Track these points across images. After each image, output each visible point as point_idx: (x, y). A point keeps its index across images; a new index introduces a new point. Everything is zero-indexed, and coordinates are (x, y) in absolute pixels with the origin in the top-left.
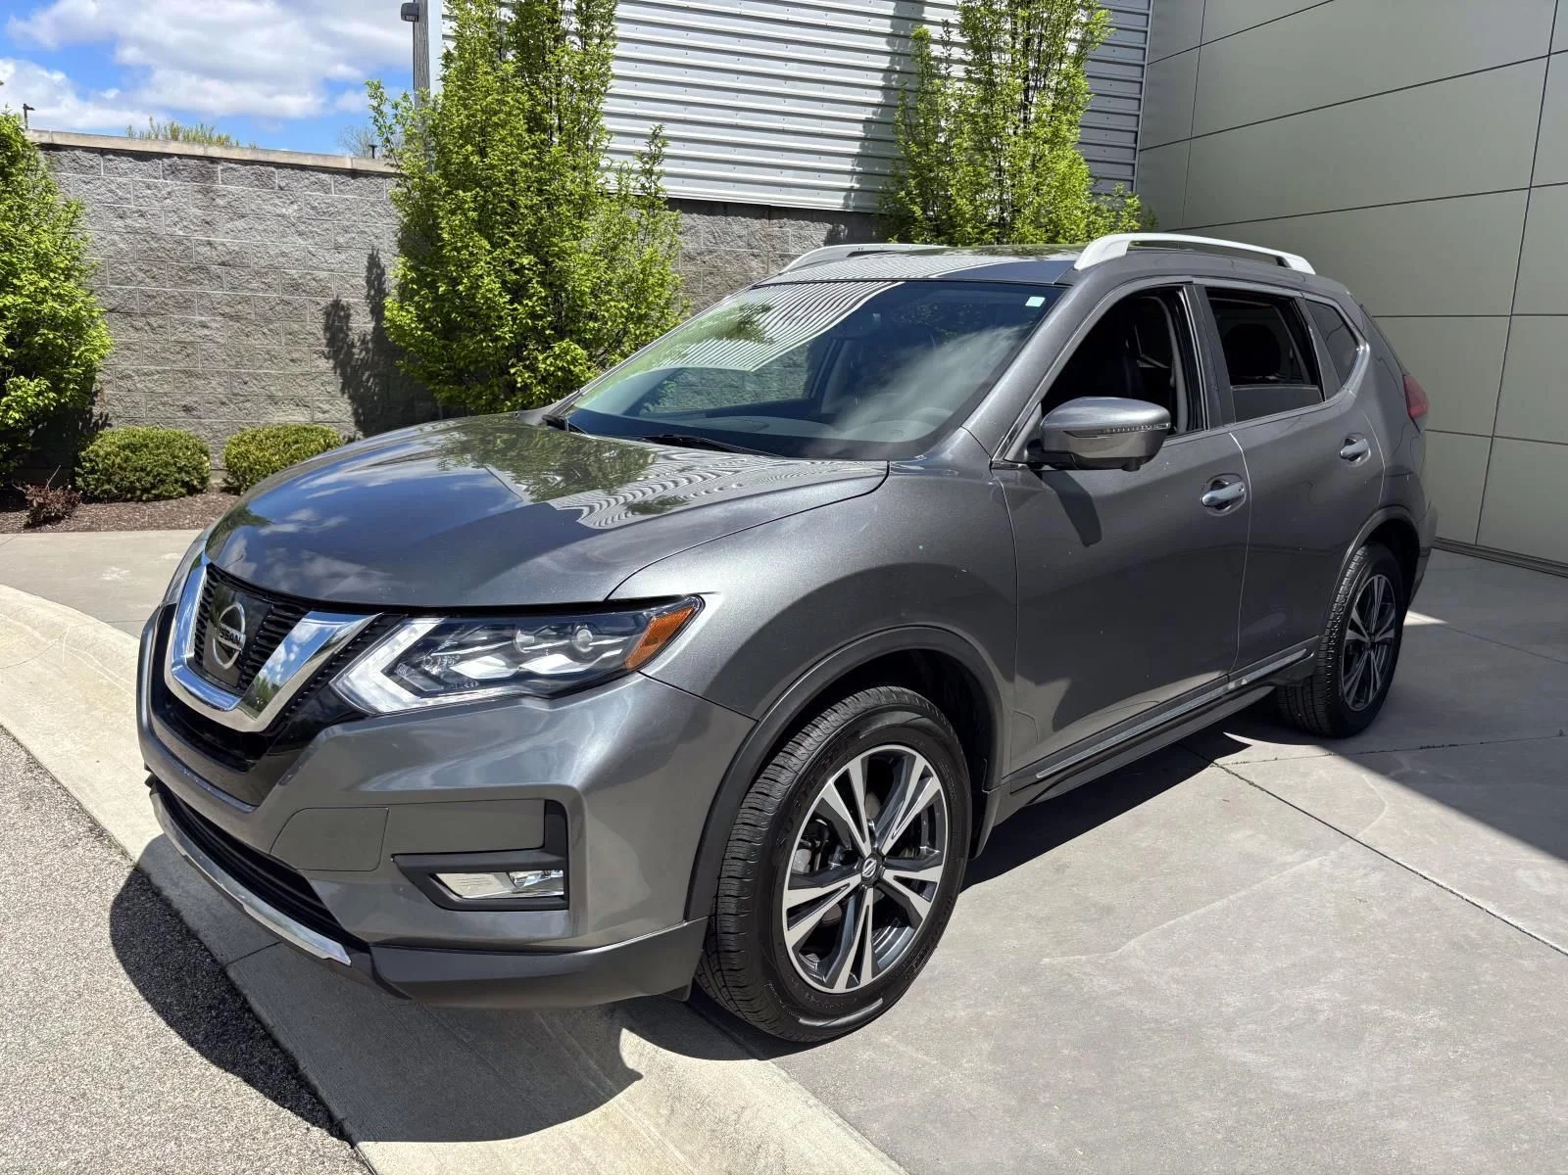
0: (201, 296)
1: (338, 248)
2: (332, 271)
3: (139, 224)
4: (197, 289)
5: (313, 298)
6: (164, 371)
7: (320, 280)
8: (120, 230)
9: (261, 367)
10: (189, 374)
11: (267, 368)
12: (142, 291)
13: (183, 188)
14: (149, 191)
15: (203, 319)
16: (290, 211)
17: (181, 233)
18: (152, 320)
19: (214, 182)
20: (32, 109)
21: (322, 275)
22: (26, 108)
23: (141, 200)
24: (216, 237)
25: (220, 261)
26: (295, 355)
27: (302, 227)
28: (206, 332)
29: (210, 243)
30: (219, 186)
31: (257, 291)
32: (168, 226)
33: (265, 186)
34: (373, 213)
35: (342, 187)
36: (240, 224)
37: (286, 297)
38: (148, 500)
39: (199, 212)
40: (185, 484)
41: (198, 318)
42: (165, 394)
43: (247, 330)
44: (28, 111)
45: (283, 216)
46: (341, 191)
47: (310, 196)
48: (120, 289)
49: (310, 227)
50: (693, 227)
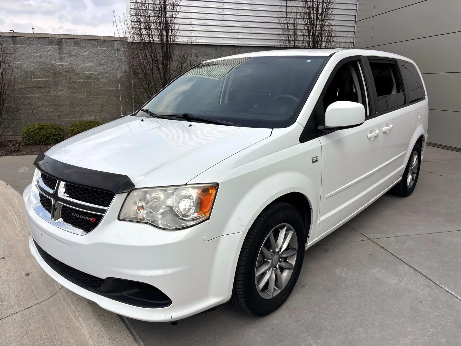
1: (100, 65)
2: (99, 72)
3: (41, 60)
4: (59, 80)
5: (94, 81)
6: (51, 105)
7: (95, 75)
8: (35, 62)
9: (79, 103)
10: (58, 106)
11: (81, 103)
12: (43, 81)
13: (53, 48)
14: (43, 50)
16: (86, 54)
17: (53, 62)
18: (46, 89)
19: (62, 46)
20: (35, 29)
21: (96, 73)
23: (41, 52)
24: (64, 63)
25: (65, 70)
26: (89, 99)
27: (90, 59)
28: (62, 93)
29: (62, 65)
30: (64, 47)
31: (77, 79)
32: (49, 60)
33: (78, 46)
34: (111, 53)
35: (101, 46)
36: (71, 59)
37: (86, 81)
38: (45, 145)
39: (58, 55)
40: (55, 139)
41: (60, 88)
42: (51, 112)
43: (75, 91)
44: (34, 30)
45: (84, 56)
46: (100, 47)
47: (91, 49)
48: (36, 80)
49: (92, 59)
50: (210, 53)
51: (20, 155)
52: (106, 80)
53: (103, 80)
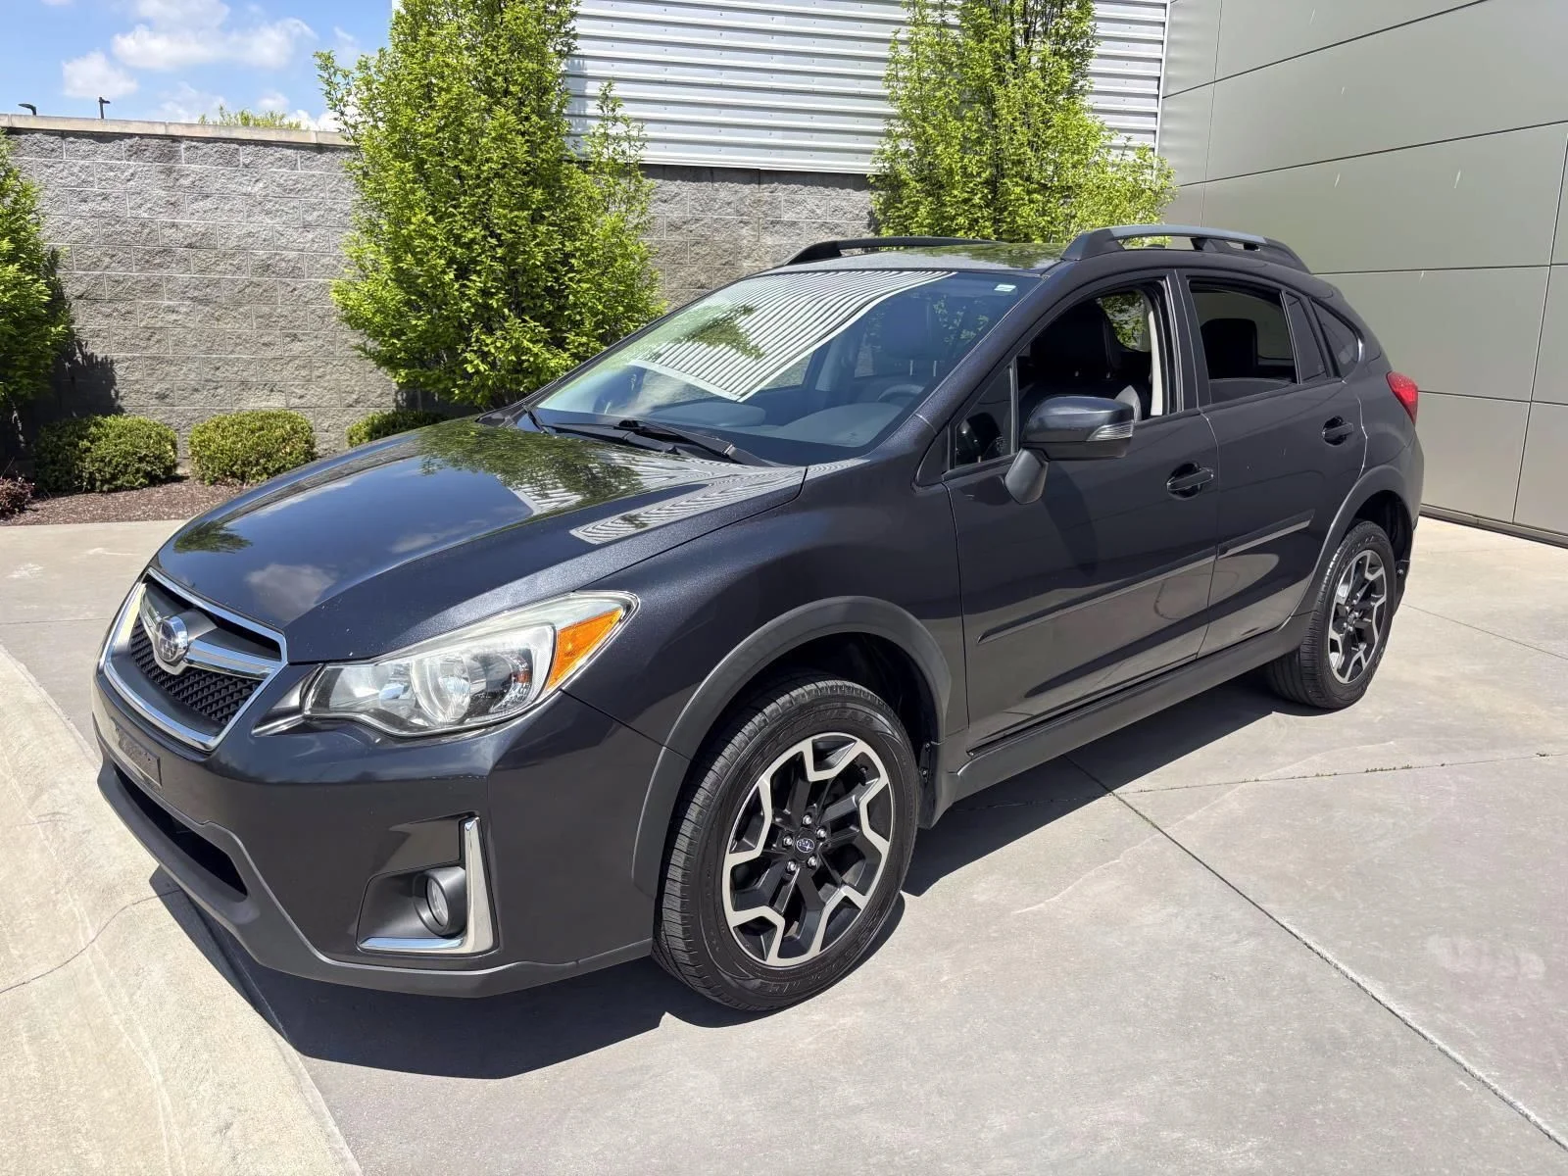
0: (168, 280)
1: (307, 227)
2: (302, 250)
3: (107, 206)
4: (165, 273)
5: (284, 280)
6: (134, 359)
7: (289, 261)
8: (84, 214)
9: (232, 352)
10: (160, 360)
11: (239, 353)
12: (109, 277)
13: (146, 169)
14: (112, 174)
15: (171, 303)
16: (256, 189)
17: (146, 215)
18: (120, 306)
19: (177, 161)
21: (292, 255)
22: (102, 101)
23: (104, 183)
24: (182, 218)
25: (186, 243)
26: (266, 339)
27: (269, 206)
28: (174, 317)
29: (174, 225)
30: (183, 165)
31: (225, 273)
32: (131, 208)
33: (228, 163)
34: (342, 189)
35: (308, 163)
36: (208, 204)
37: (255, 279)
38: (110, 491)
39: (163, 193)
40: (147, 475)
41: (167, 303)
42: (137, 381)
43: (217, 314)
44: (104, 105)
45: (249, 195)
46: (307, 167)
47: (275, 173)
48: (85, 275)
49: (277, 206)
50: (677, 194)
51: (21, 524)
52: (324, 278)
53: (316, 278)
